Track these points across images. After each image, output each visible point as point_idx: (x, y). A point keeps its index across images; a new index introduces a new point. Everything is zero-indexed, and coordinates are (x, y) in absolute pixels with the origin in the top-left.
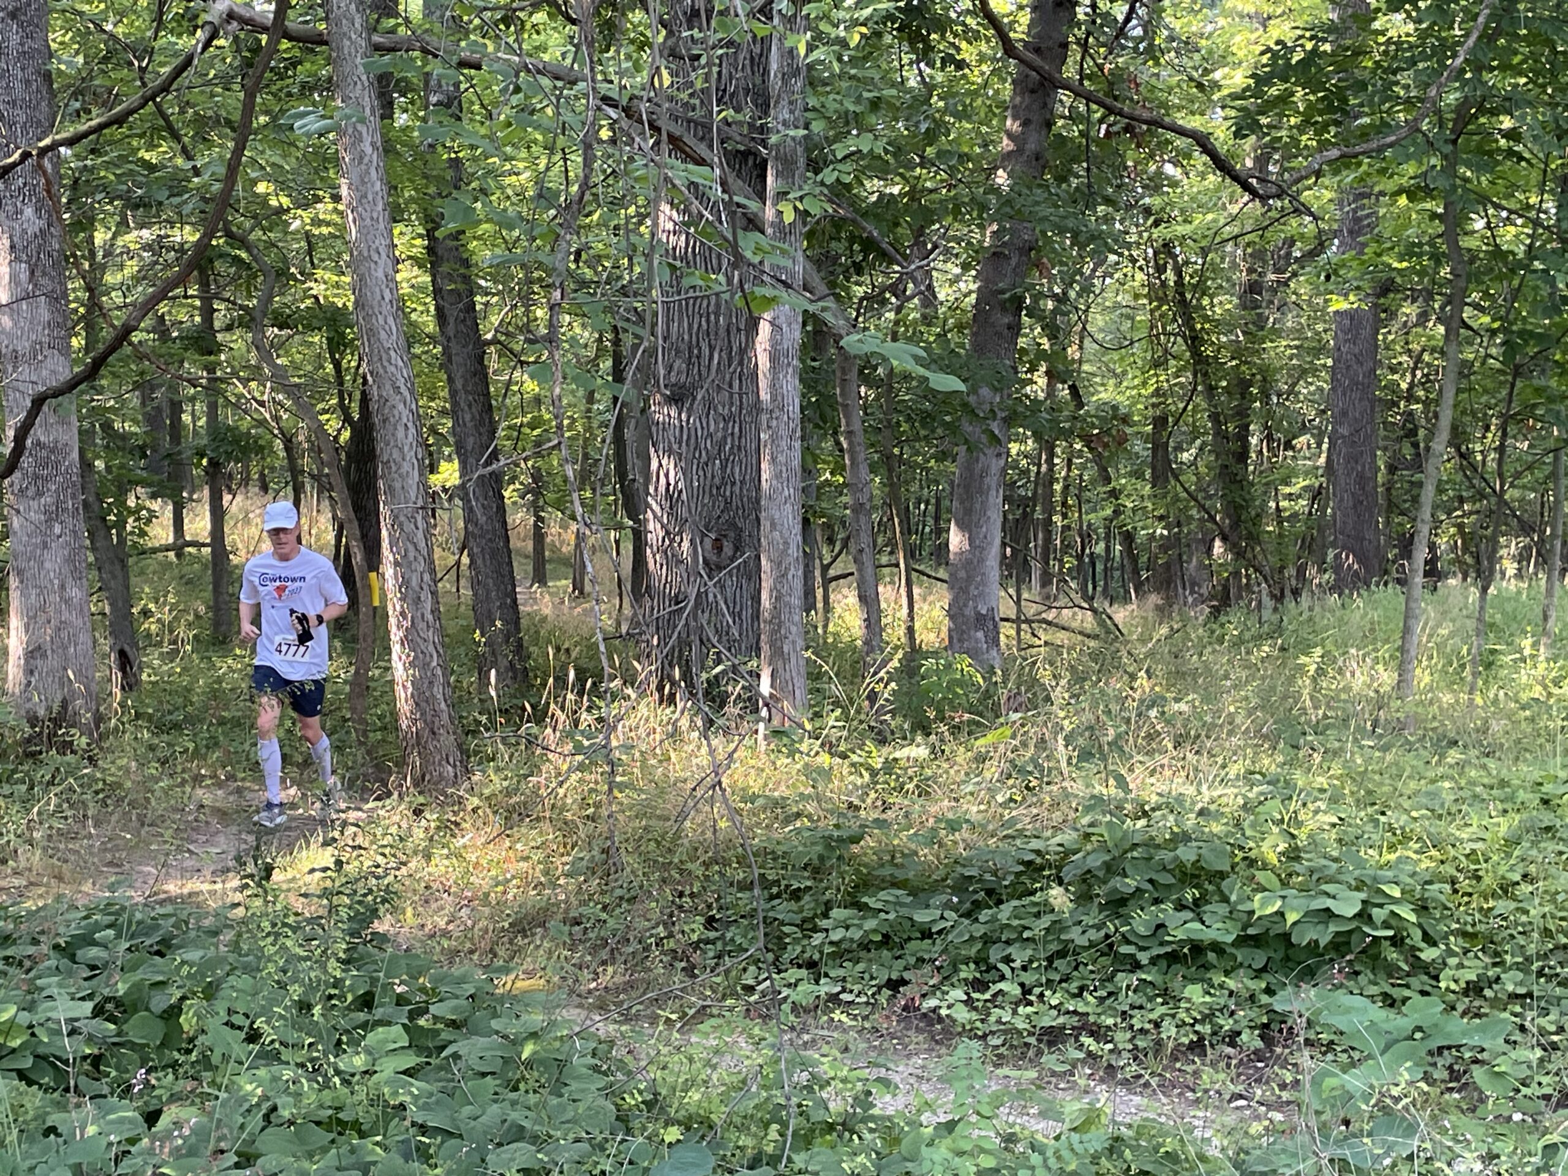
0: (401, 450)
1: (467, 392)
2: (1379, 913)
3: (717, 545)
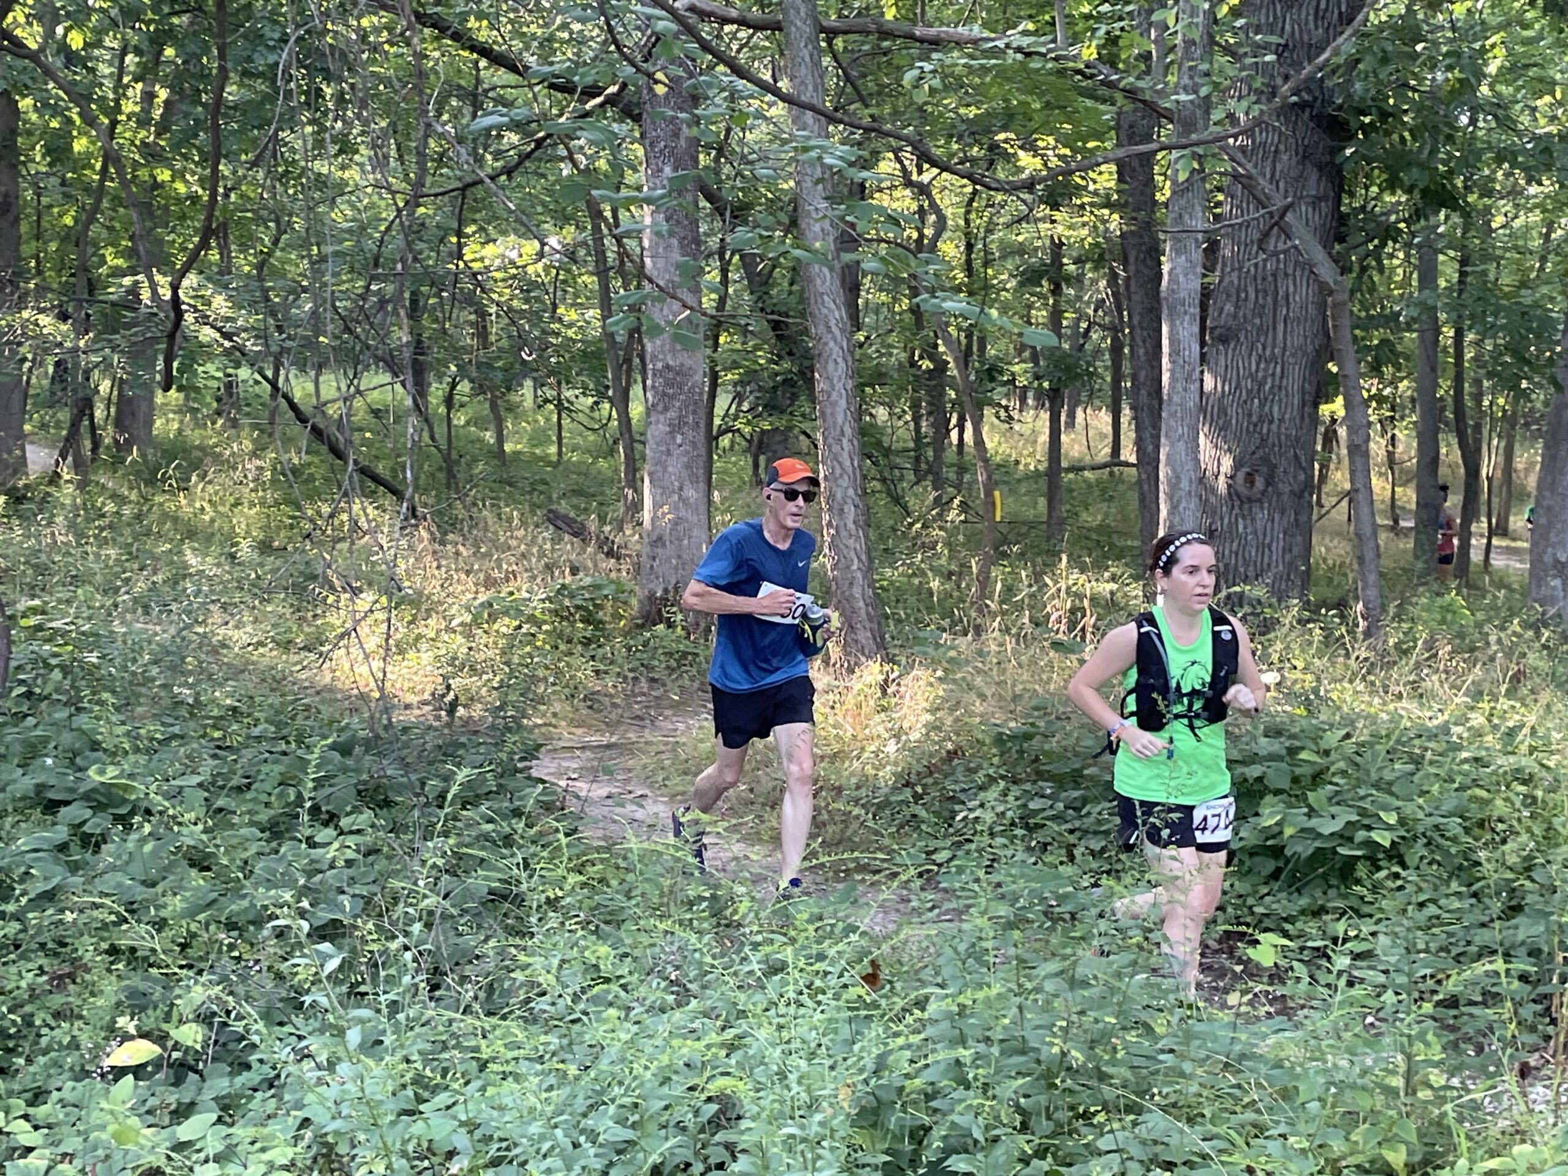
2: (1361, 835)
3: (1250, 479)
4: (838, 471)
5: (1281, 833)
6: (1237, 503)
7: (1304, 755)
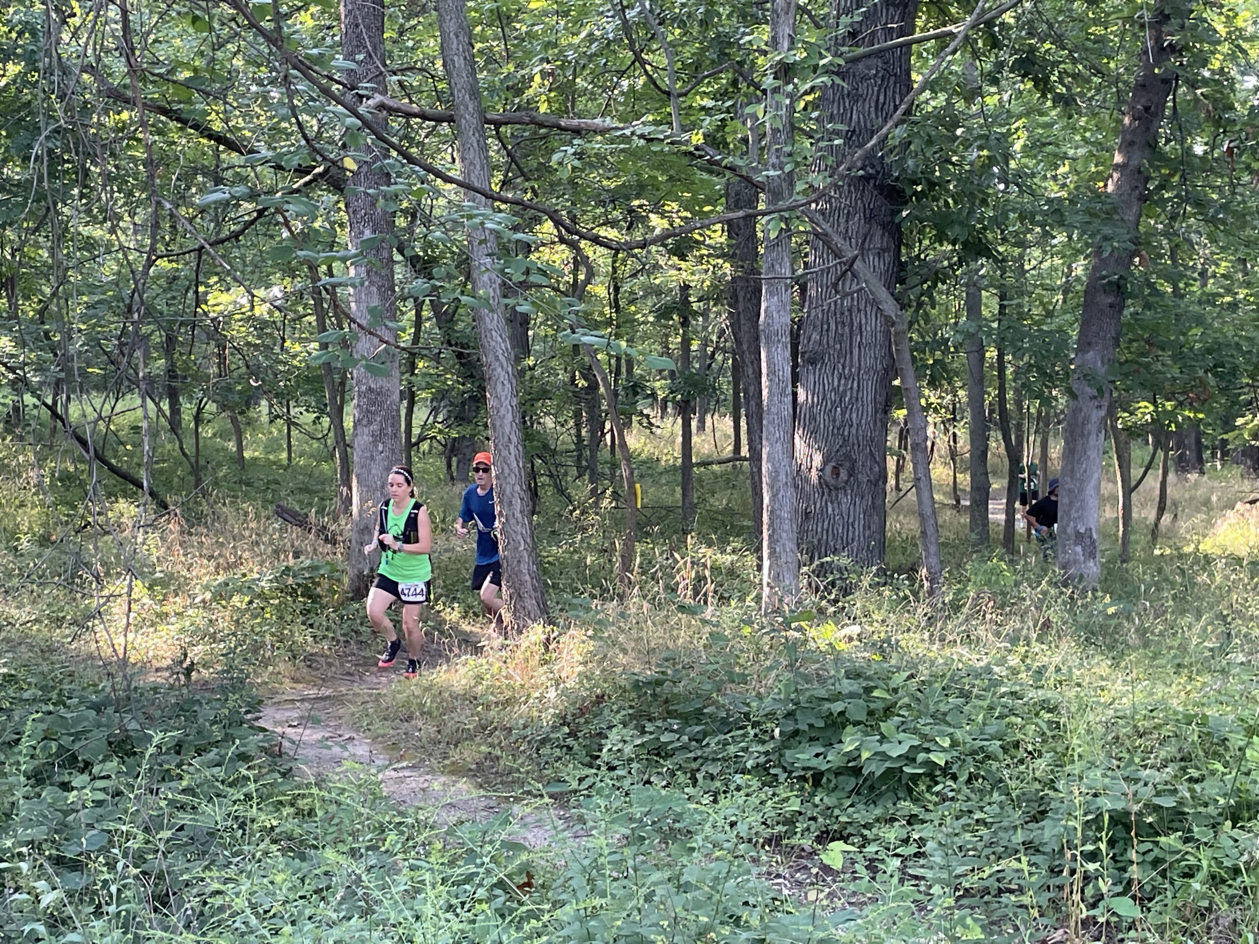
2: (921, 757)
3: (836, 471)
4: (507, 471)
5: (859, 756)
6: (826, 491)
7: (876, 693)
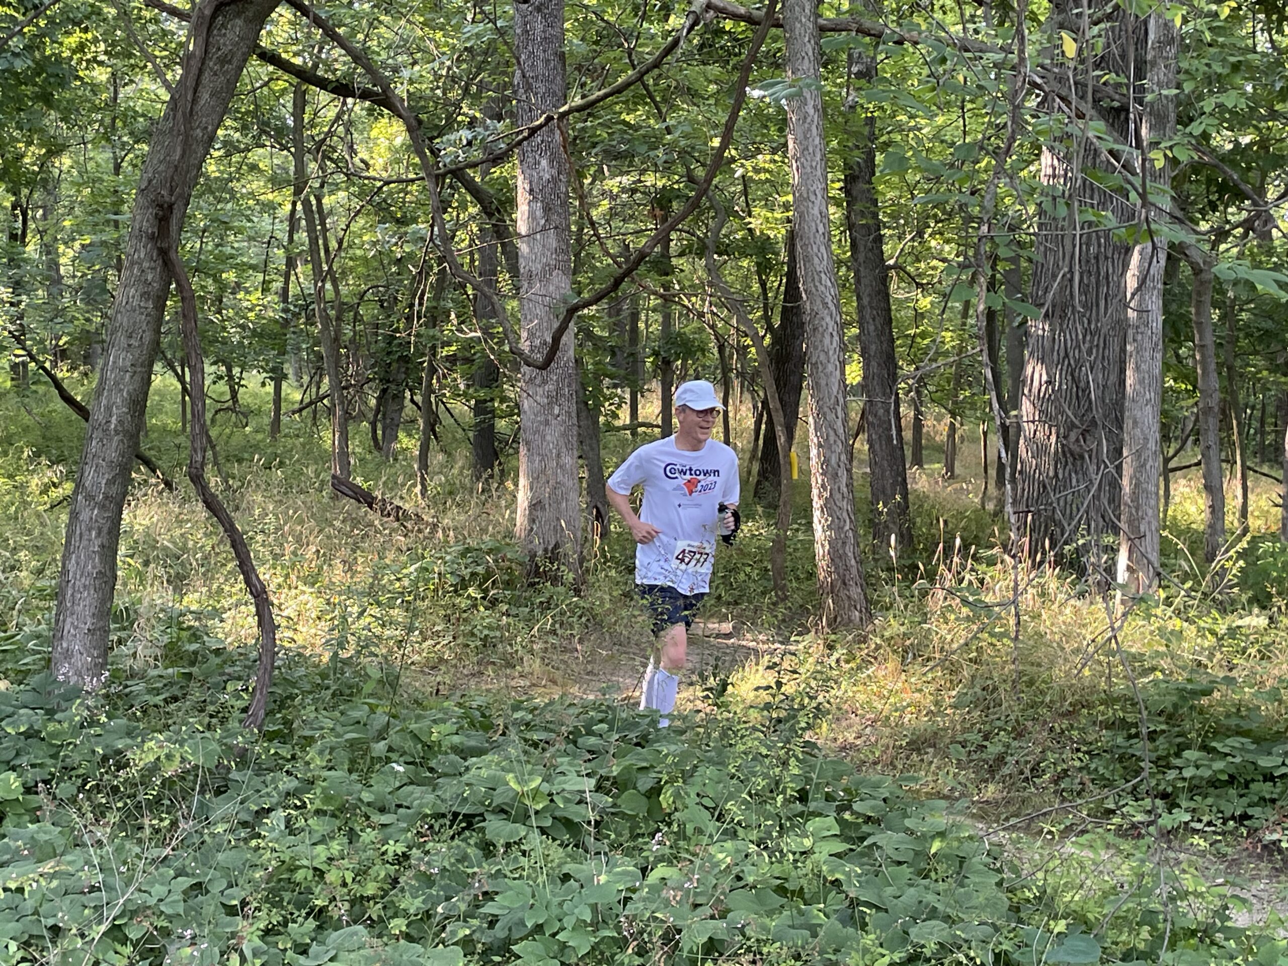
0: (827, 353)
1: (871, 308)
